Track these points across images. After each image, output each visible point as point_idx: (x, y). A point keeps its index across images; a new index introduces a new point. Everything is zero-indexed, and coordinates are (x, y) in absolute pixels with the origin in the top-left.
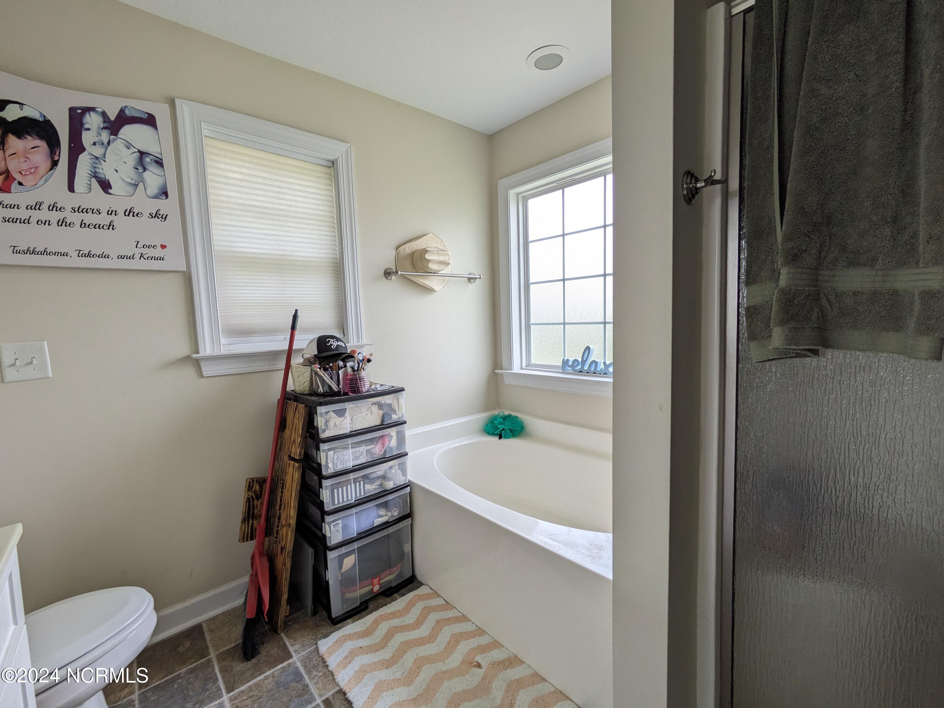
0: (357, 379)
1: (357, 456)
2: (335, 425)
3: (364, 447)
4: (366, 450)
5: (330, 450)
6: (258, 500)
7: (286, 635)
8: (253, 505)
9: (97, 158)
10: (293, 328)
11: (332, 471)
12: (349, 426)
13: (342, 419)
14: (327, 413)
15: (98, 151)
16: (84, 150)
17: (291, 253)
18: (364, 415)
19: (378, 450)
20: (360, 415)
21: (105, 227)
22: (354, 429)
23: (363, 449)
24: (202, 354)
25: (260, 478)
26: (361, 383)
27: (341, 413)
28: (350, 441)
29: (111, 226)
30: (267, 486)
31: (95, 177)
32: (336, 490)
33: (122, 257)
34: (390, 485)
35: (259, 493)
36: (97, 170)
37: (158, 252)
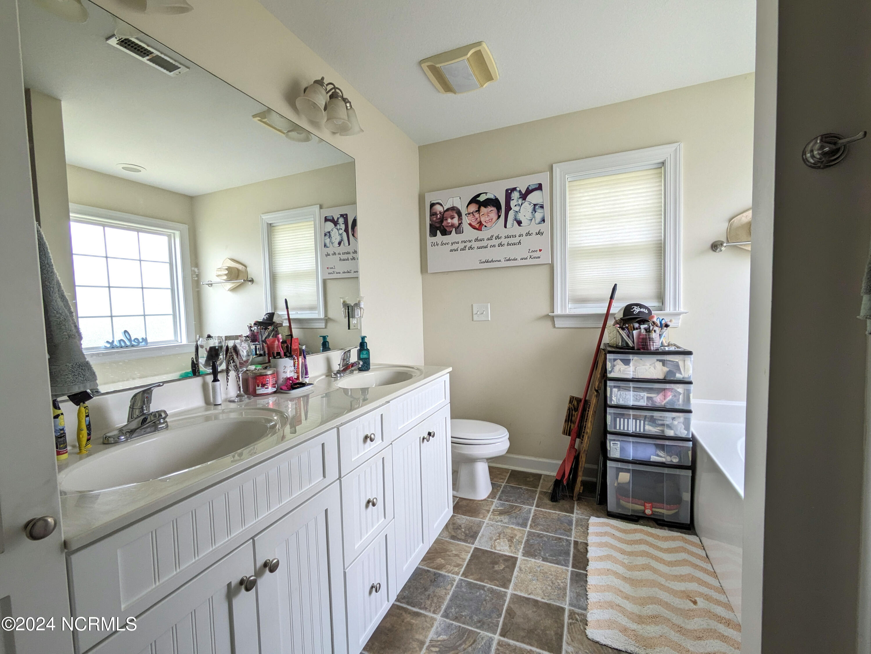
0: (647, 339)
1: (638, 399)
2: (620, 370)
3: (646, 394)
4: (647, 397)
5: (615, 387)
6: (575, 412)
7: (577, 504)
8: (572, 413)
9: (517, 212)
10: (612, 298)
11: (616, 403)
12: (632, 373)
13: (627, 367)
14: (615, 360)
15: (517, 209)
16: (511, 209)
17: (621, 242)
18: (647, 367)
19: (659, 400)
20: (643, 367)
21: (517, 244)
22: (637, 377)
23: (645, 395)
24: (556, 313)
25: (578, 398)
26: (650, 342)
27: (627, 362)
28: (631, 385)
29: (520, 243)
30: (582, 404)
31: (516, 220)
32: (618, 419)
33: (522, 259)
34: (670, 433)
35: (576, 407)
36: (517, 217)
37: (538, 254)
